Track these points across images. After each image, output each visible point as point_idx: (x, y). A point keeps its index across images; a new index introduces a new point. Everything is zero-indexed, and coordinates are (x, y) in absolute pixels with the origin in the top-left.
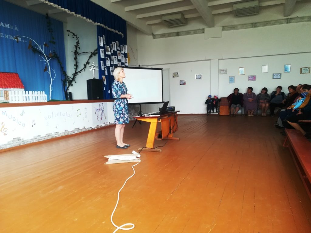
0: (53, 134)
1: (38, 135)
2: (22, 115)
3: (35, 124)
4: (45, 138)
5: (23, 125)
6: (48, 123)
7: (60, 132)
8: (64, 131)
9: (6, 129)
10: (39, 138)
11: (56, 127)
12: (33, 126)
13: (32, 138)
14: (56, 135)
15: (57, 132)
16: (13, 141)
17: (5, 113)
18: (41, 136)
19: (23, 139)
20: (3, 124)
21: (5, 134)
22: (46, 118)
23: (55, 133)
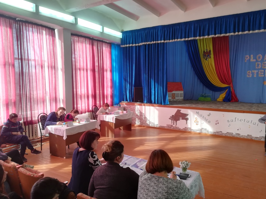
0: (234, 134)
1: (220, 131)
2: (209, 115)
3: (218, 123)
4: (226, 134)
5: (209, 122)
6: (230, 125)
7: (241, 134)
8: (247, 135)
9: (198, 122)
10: (221, 133)
11: (238, 130)
12: (216, 124)
13: (215, 132)
14: (237, 135)
15: (238, 134)
16: (201, 129)
17: (198, 113)
18: (223, 132)
19: (208, 130)
20: (196, 119)
21: (197, 124)
22: (228, 121)
23: (236, 134)
